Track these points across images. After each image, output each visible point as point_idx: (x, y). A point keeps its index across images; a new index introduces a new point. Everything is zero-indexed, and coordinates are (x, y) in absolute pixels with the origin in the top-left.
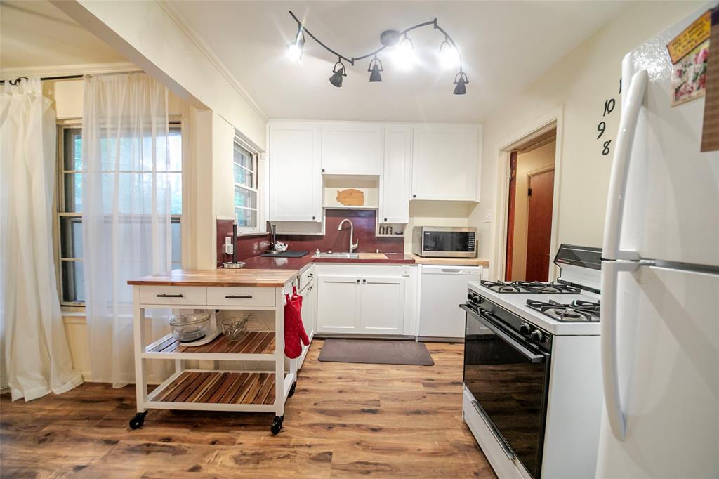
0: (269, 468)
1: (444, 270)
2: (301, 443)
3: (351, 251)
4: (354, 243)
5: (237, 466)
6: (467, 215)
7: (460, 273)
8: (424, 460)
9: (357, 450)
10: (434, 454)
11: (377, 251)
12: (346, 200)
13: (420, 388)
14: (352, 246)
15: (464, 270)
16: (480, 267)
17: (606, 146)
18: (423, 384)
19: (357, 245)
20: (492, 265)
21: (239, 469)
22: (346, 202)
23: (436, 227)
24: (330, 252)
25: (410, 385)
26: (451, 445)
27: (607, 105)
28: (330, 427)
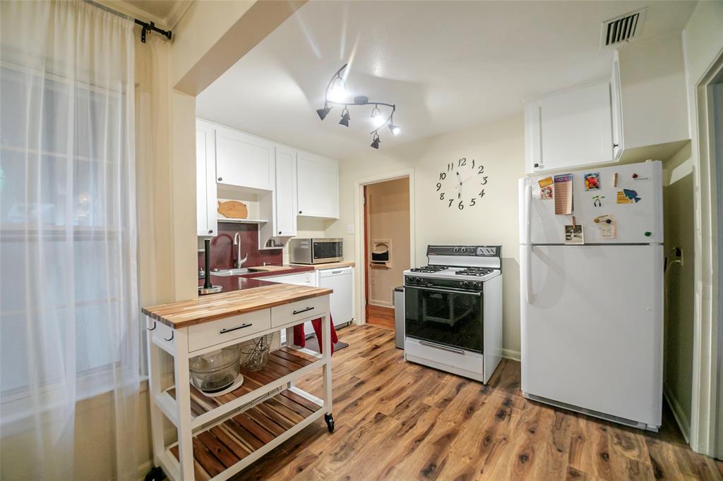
0: (364, 445)
1: (334, 273)
2: (357, 421)
3: (240, 267)
4: (242, 258)
5: (345, 462)
6: (324, 229)
7: (342, 273)
8: (416, 386)
9: (386, 403)
10: (416, 382)
11: (264, 264)
12: (229, 212)
13: (362, 360)
14: (241, 262)
15: (344, 271)
16: (351, 268)
17: (442, 195)
18: (361, 356)
19: (246, 259)
20: (358, 265)
21: (349, 461)
22: (229, 214)
23: (320, 239)
24: (216, 270)
25: (354, 361)
26: (416, 373)
27: (441, 175)
28: (355, 404)
